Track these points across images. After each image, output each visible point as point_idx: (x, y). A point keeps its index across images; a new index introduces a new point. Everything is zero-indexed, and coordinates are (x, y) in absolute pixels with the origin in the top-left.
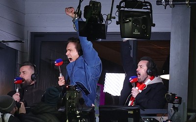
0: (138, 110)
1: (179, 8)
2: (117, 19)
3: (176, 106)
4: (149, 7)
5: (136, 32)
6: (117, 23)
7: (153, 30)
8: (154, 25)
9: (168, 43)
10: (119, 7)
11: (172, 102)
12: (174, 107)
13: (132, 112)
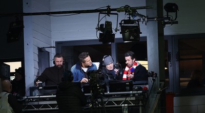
0: (132, 82)
1: (150, 23)
2: (120, 31)
3: (154, 78)
4: (137, 23)
5: (132, 38)
6: (121, 33)
7: (141, 35)
8: (141, 33)
9: (146, 42)
10: (121, 24)
11: (152, 76)
12: (153, 79)
13: (128, 84)
